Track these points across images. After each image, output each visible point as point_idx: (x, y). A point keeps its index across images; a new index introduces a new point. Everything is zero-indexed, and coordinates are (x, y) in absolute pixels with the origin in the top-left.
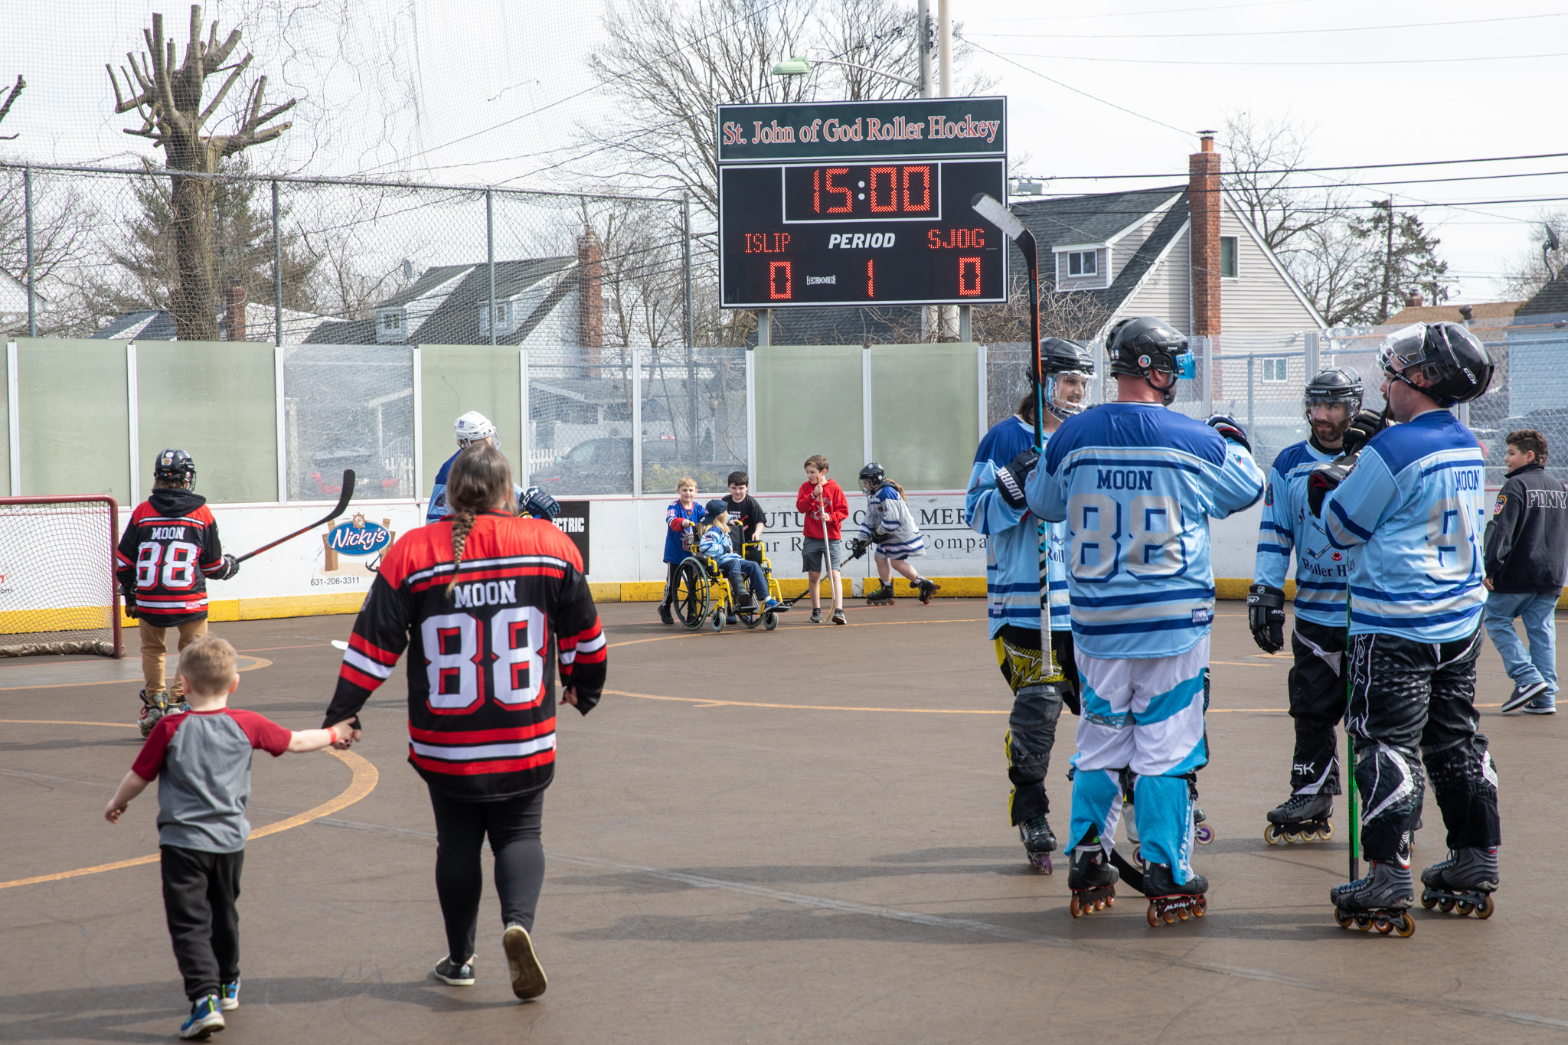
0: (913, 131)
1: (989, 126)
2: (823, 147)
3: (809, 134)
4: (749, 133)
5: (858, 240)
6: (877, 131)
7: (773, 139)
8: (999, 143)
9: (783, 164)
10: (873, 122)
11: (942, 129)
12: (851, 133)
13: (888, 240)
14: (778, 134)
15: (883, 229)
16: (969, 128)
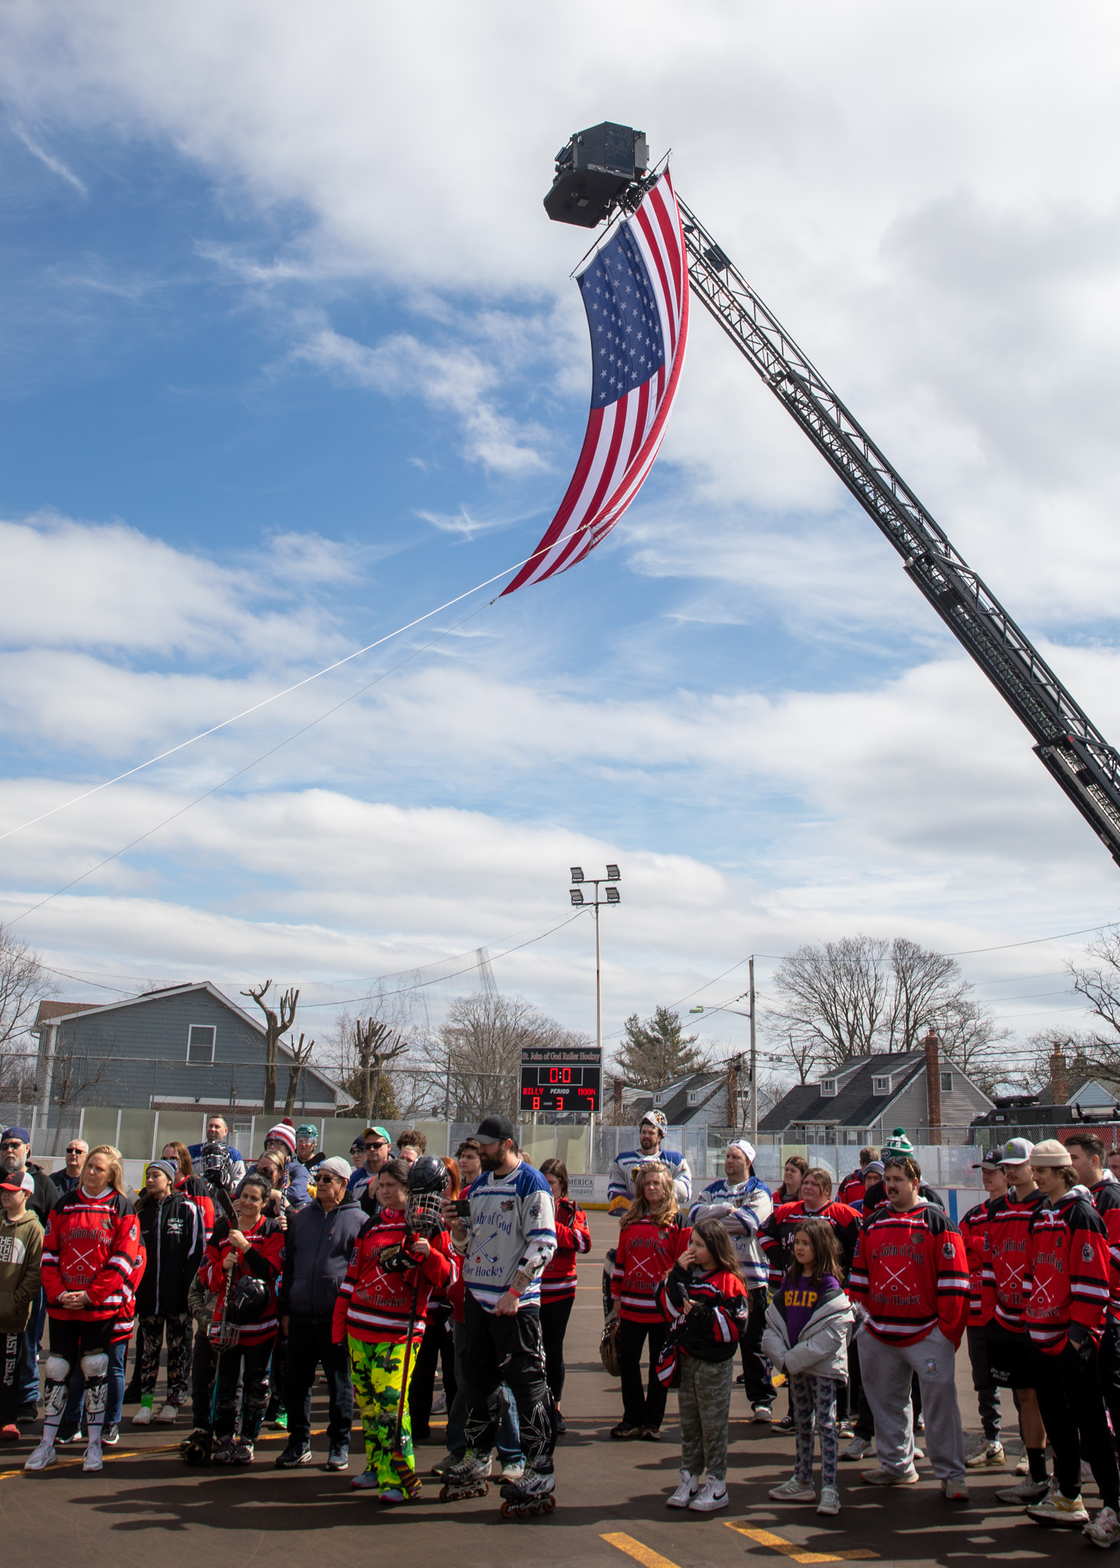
0: (575, 1057)
1: (597, 1056)
2: (550, 1061)
3: (546, 1057)
4: (529, 1056)
5: (559, 1091)
6: (566, 1057)
7: (536, 1058)
8: (599, 1062)
9: (539, 1066)
10: (564, 1053)
11: (584, 1056)
12: (557, 1057)
13: (567, 1091)
14: (537, 1057)
15: (566, 1088)
16: (591, 1057)
